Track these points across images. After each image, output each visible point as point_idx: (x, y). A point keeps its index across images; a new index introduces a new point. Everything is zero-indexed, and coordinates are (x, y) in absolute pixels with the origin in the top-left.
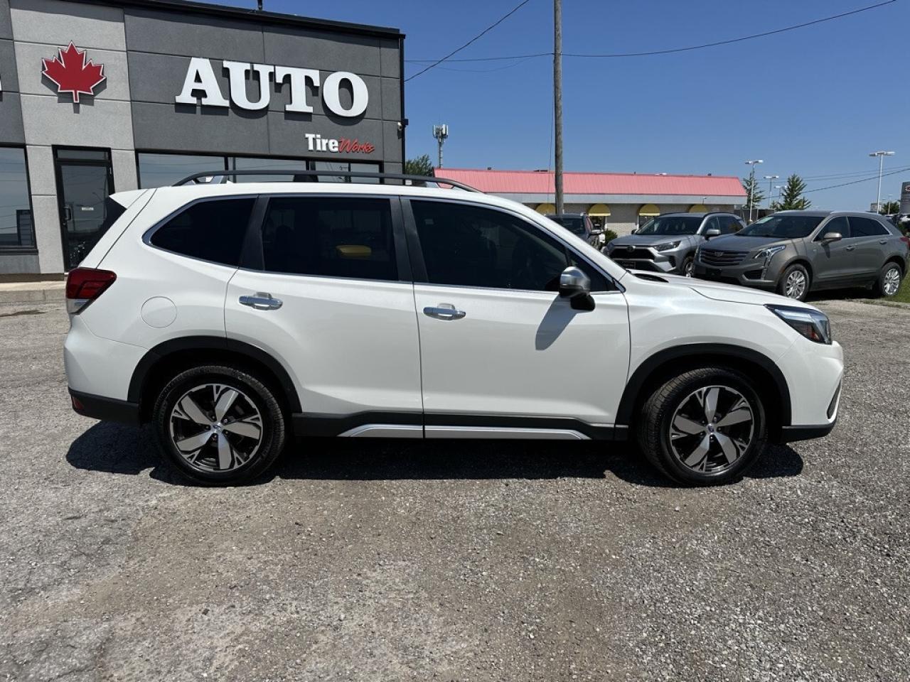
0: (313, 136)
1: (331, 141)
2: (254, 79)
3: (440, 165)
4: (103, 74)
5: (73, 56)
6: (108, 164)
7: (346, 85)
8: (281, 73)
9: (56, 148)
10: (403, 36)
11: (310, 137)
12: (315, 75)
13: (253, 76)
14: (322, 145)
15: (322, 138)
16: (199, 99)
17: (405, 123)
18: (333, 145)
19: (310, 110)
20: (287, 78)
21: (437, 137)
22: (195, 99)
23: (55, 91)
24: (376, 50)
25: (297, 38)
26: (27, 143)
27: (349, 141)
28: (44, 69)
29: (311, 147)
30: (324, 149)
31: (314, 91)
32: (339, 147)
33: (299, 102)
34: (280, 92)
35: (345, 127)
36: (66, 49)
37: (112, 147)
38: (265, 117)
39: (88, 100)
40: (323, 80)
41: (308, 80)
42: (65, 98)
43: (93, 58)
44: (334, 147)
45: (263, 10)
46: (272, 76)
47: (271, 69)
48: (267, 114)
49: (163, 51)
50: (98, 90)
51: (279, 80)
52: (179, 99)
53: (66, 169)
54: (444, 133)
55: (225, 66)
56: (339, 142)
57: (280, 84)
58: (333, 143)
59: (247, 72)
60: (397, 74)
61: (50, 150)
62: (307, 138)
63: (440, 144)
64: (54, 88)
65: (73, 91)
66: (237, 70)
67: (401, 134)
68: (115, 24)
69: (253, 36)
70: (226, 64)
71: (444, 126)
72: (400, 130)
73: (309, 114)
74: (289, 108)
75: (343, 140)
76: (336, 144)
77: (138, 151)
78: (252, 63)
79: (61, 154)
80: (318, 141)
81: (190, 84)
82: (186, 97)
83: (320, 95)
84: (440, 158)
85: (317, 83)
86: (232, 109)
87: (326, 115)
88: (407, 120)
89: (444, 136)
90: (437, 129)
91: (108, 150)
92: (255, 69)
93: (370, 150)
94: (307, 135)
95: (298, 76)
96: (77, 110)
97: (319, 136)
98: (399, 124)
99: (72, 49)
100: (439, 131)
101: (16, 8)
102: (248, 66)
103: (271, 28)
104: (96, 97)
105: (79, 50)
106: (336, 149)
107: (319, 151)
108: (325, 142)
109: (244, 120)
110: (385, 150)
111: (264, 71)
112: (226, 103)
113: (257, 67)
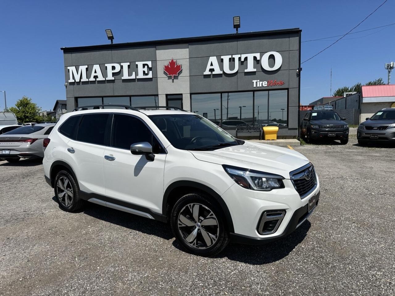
0: (256, 81)
1: (264, 82)
2: (233, 61)
3: (389, 82)
4: (181, 68)
5: (172, 63)
6: (181, 99)
7: (272, 57)
8: (243, 57)
9: (167, 95)
10: (301, 31)
11: (255, 81)
12: (258, 55)
13: (232, 60)
14: (260, 84)
15: (260, 81)
16: (212, 72)
17: (300, 69)
18: (265, 84)
19: (255, 70)
20: (246, 59)
21: (387, 69)
22: (210, 72)
23: (167, 76)
24: (287, 39)
25: (251, 41)
26: (159, 94)
27: (272, 81)
28: (164, 69)
29: (255, 86)
30: (261, 86)
31: (257, 62)
32: (267, 84)
33: (251, 68)
34: (243, 65)
35: (271, 75)
36: (170, 61)
37: (183, 93)
38: (237, 76)
39: (176, 78)
40: (261, 57)
41: (255, 58)
42: (170, 78)
43: (179, 63)
44: (265, 85)
45: (238, 33)
46: (240, 58)
47: (239, 56)
48: (237, 74)
49: (201, 56)
50: (179, 74)
51: (243, 60)
52: (205, 73)
53: (169, 102)
54: (392, 66)
55: (221, 58)
56: (268, 82)
57: (243, 61)
58: (265, 83)
59: (230, 59)
60: (298, 48)
61: (165, 96)
62: (253, 82)
63: (389, 72)
64: (166, 74)
65: (172, 75)
66: (226, 59)
67: (299, 75)
68: (186, 49)
69: (234, 44)
70: (222, 57)
71: (392, 63)
72: (298, 73)
73: (255, 72)
74: (246, 71)
75: (269, 81)
76: (266, 83)
77: (191, 94)
78: (232, 55)
79: (169, 97)
80: (258, 83)
81: (209, 67)
82: (207, 72)
83: (260, 63)
84: (389, 79)
85: (258, 58)
86: (224, 74)
87: (262, 71)
88: (302, 68)
89: (391, 68)
90: (388, 65)
91: (182, 94)
92: (233, 57)
93: (282, 84)
94: (253, 81)
95: (250, 57)
96: (173, 82)
97: (258, 81)
98: (298, 70)
99: (172, 61)
100: (388, 66)
101: (158, 50)
102: (230, 56)
103: (241, 39)
104: (179, 76)
105: (175, 61)
106: (266, 85)
107: (258, 87)
108: (261, 83)
109: (228, 78)
110: (290, 83)
111: (236, 57)
112: (221, 72)
113: (234, 56)
